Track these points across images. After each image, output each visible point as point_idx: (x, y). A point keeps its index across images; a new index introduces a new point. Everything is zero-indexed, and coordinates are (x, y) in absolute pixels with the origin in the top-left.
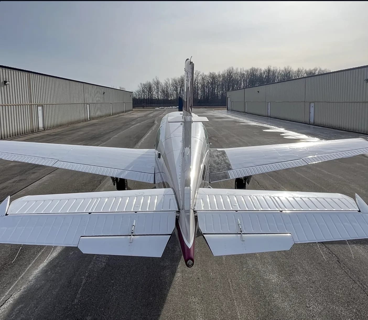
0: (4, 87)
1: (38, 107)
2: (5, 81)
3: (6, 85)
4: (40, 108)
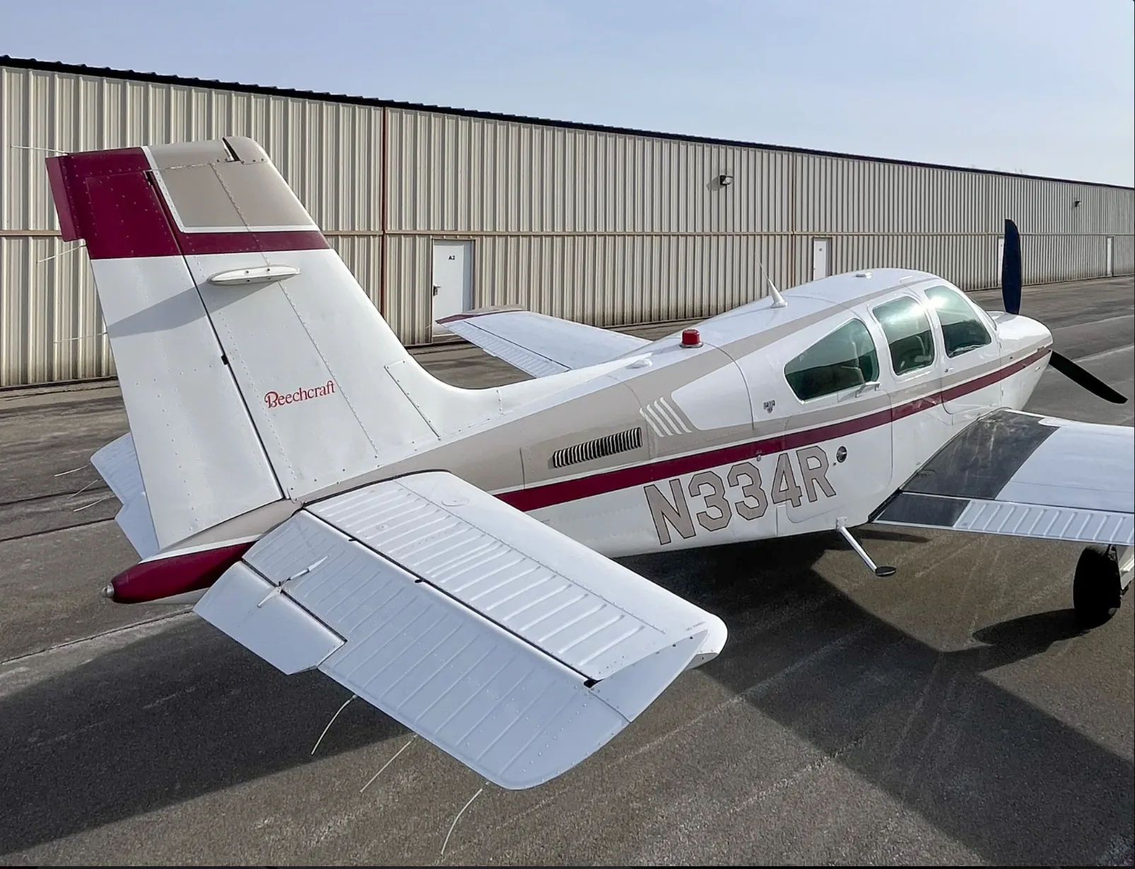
0: (719, 190)
1: (815, 242)
2: (721, 176)
3: (726, 185)
4: (821, 245)
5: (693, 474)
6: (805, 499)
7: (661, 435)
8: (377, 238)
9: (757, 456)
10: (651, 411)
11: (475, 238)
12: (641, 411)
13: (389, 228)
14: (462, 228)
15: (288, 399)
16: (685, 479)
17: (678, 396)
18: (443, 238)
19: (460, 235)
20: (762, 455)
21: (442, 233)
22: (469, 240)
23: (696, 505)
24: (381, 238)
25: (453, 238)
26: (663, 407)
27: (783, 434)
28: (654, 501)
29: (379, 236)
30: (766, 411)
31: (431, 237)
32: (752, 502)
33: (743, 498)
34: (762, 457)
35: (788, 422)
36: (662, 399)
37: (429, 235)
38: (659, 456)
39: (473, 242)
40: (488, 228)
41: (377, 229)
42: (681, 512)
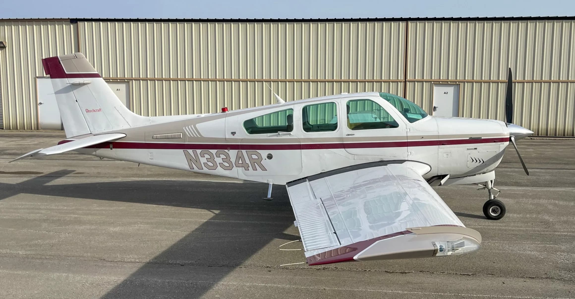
5: (201, 150)
6: (250, 168)
7: (189, 136)
8: (402, 83)
9: (228, 149)
10: (187, 129)
11: (460, 83)
12: (184, 128)
13: (408, 78)
14: (451, 78)
15: (90, 111)
16: (199, 151)
17: (198, 126)
18: (439, 83)
19: (441, 82)
20: (230, 149)
21: (439, 80)
22: (456, 84)
23: (203, 160)
24: (404, 83)
25: (446, 83)
26: (192, 129)
27: (239, 144)
28: (187, 156)
29: (403, 82)
30: (232, 135)
31: (433, 83)
32: (227, 164)
33: (222, 162)
34: (230, 150)
35: (242, 140)
36: (192, 126)
37: (432, 81)
38: (188, 142)
39: (459, 85)
40: (468, 77)
41: (402, 79)
42: (197, 161)
